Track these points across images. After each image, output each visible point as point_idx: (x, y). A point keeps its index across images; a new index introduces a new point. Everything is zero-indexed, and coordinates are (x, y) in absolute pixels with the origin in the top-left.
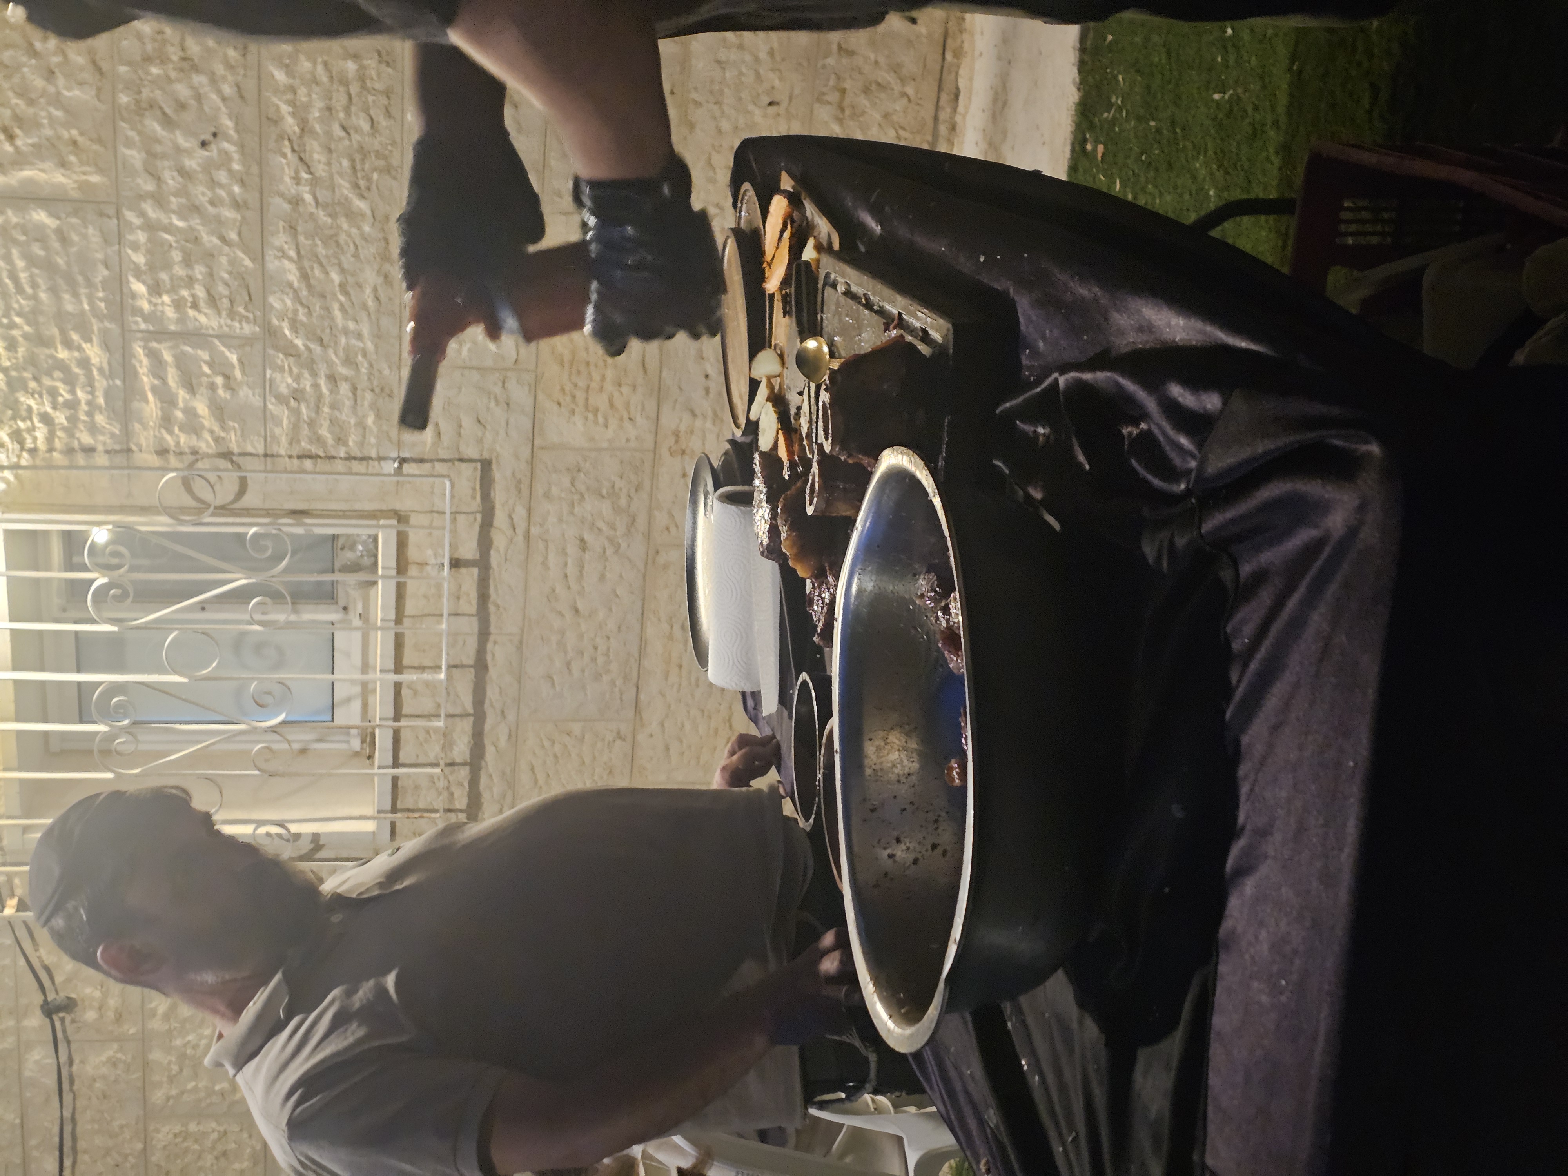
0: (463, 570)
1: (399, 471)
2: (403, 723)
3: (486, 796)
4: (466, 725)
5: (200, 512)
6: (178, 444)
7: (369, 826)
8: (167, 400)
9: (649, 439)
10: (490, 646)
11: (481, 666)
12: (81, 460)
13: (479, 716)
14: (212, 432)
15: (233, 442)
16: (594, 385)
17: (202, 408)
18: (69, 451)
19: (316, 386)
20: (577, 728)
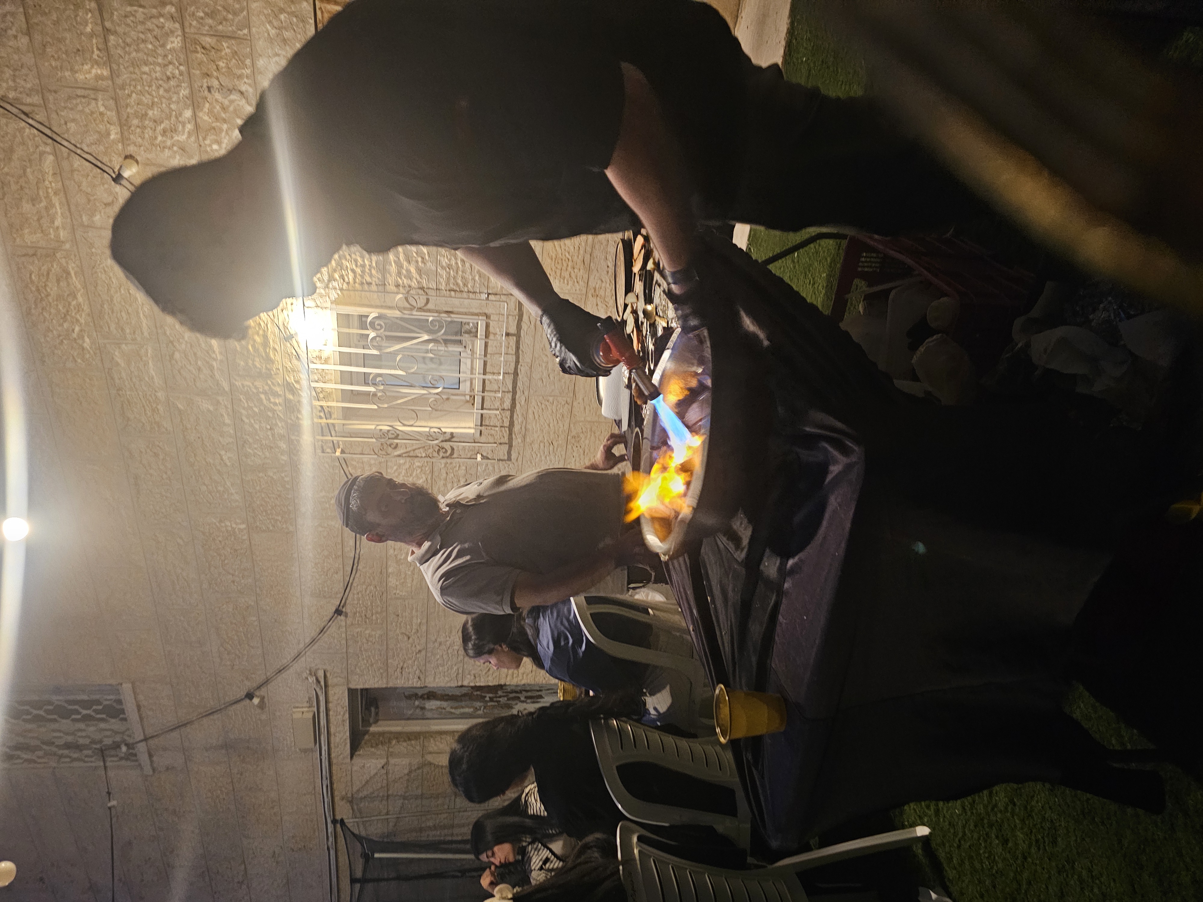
0: (511, 337)
1: (487, 298)
2: (486, 394)
3: (516, 422)
4: (510, 395)
5: (411, 310)
6: (403, 283)
7: (472, 431)
8: (399, 266)
9: (584, 291)
10: (519, 366)
11: (516, 374)
12: (366, 287)
13: (514, 393)
14: (416, 279)
15: (425, 284)
16: (564, 268)
17: (413, 270)
18: (362, 284)
19: (457, 263)
20: (551, 399)
